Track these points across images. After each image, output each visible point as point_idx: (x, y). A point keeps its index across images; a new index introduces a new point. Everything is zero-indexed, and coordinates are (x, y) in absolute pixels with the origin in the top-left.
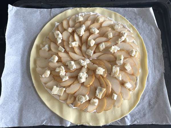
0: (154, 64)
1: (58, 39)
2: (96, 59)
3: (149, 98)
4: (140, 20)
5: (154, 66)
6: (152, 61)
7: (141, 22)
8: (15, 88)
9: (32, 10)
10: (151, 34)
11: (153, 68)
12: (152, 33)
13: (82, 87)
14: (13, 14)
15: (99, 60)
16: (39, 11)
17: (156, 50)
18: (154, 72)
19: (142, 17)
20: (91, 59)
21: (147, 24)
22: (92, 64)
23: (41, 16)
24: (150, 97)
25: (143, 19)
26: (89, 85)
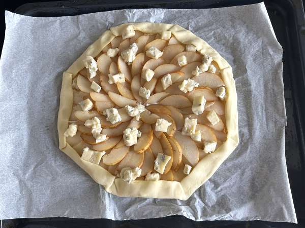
0: (265, 110)
1: (90, 70)
2: (156, 103)
3: (252, 173)
4: (242, 28)
5: (266, 115)
6: (262, 105)
7: (243, 31)
8: (19, 155)
9: (47, 21)
10: (263, 53)
11: (265, 119)
12: (264, 51)
13: (131, 154)
14: (13, 27)
15: (161, 106)
16: (58, 21)
17: (271, 83)
18: (265, 126)
19: (245, 23)
20: (148, 105)
21: (255, 35)
22: (150, 113)
23: (62, 30)
24: (255, 171)
25: (247, 27)
26: (143, 150)
